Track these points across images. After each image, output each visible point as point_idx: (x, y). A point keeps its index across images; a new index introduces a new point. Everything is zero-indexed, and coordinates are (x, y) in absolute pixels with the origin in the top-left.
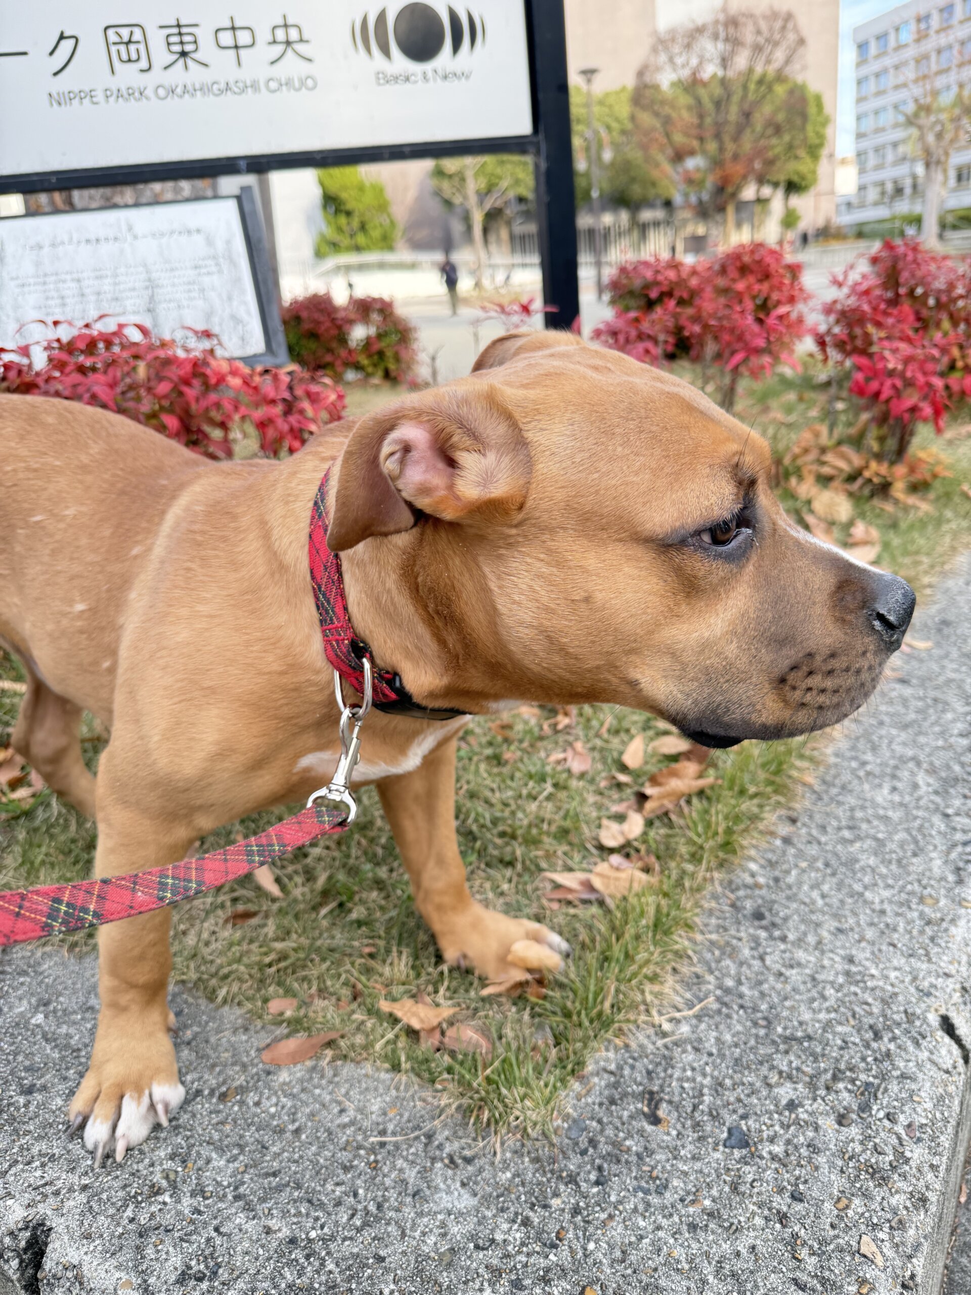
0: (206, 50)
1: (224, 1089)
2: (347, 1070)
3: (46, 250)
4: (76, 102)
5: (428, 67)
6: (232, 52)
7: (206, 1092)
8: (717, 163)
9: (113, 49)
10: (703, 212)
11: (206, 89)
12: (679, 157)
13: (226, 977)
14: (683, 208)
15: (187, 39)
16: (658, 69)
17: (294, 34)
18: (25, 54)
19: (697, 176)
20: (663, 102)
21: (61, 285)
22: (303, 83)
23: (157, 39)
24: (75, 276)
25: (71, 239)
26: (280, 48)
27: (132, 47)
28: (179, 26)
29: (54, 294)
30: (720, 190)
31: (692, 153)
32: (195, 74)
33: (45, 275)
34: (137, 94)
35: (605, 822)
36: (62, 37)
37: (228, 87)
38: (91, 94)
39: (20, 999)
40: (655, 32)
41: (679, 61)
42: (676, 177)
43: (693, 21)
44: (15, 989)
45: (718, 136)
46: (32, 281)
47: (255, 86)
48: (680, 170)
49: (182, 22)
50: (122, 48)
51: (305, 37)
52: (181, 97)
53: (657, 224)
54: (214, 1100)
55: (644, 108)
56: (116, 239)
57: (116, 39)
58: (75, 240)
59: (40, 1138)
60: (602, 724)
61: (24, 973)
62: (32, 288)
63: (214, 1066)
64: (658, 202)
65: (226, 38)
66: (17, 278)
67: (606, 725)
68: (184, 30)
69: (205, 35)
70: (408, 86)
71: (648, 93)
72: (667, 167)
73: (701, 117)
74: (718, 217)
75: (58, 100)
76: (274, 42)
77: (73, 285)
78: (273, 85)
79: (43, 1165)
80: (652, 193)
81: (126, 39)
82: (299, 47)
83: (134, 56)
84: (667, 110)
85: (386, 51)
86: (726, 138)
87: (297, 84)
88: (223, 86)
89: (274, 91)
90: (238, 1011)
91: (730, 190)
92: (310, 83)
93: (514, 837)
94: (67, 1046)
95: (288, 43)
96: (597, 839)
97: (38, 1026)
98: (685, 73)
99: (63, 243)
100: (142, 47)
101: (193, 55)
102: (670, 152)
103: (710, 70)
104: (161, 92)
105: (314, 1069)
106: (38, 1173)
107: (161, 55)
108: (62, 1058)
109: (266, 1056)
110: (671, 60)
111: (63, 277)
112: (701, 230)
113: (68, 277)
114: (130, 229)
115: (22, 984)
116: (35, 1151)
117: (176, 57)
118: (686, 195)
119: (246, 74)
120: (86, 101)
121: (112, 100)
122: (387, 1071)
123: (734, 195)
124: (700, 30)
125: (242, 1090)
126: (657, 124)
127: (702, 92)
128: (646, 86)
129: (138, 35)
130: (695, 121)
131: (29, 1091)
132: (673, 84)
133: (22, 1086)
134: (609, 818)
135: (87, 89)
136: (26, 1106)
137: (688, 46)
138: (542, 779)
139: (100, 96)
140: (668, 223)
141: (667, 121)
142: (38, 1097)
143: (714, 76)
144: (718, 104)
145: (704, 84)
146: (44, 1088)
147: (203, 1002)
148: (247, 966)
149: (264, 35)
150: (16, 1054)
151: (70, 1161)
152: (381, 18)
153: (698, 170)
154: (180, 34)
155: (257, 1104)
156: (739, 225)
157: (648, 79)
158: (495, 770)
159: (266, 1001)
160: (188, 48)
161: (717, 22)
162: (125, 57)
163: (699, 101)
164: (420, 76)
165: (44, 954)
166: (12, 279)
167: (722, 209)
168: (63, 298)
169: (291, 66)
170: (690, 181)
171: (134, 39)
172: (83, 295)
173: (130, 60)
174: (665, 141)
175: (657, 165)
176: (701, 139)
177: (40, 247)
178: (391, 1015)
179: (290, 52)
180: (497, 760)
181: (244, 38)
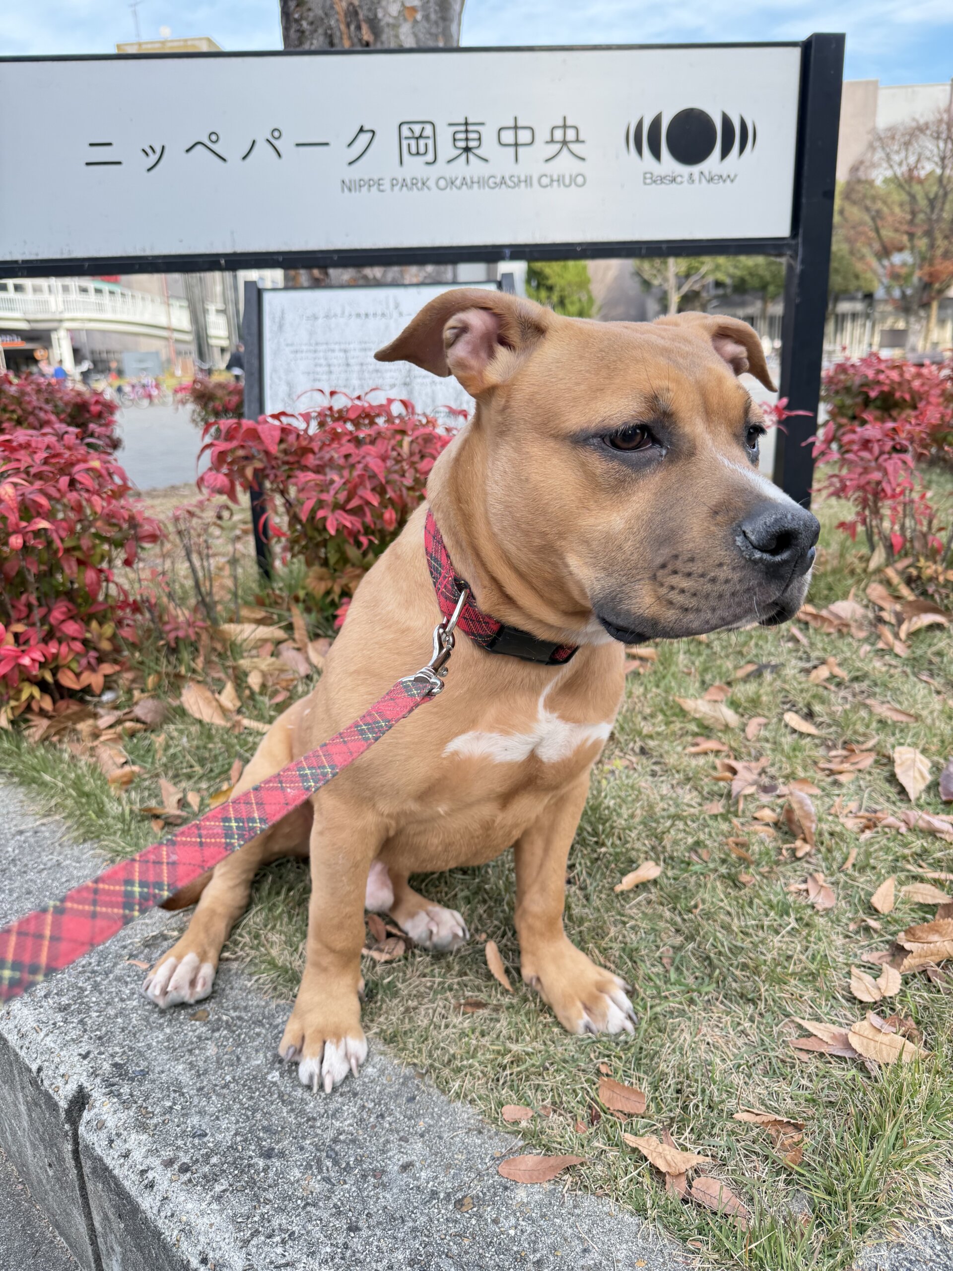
0: (489, 147)
1: (459, 1195)
2: (588, 1202)
3: (320, 321)
4: (365, 189)
5: (696, 169)
6: (512, 150)
7: (442, 1195)
8: (924, 259)
9: (405, 143)
10: (905, 307)
11: (482, 182)
12: (885, 252)
13: (459, 1070)
14: (886, 301)
15: (472, 136)
16: (873, 166)
17: (571, 135)
18: (327, 144)
19: (904, 271)
20: (874, 199)
21: (330, 354)
22: (573, 180)
23: (445, 135)
24: (343, 346)
25: (343, 313)
26: (558, 146)
27: (422, 142)
28: (466, 124)
29: (322, 361)
30: (926, 286)
31: (900, 249)
32: (476, 168)
33: (317, 344)
34: (420, 185)
35: (854, 970)
36: (361, 130)
37: (503, 181)
38: (379, 183)
39: (257, 1051)
40: (874, 130)
41: (896, 158)
42: (881, 271)
43: (914, 119)
44: (253, 1039)
45: (929, 233)
46: (304, 348)
47: (528, 181)
48: (886, 262)
49: (470, 121)
50: (413, 143)
51: (581, 138)
52: (459, 188)
53: (854, 316)
54: (451, 1207)
55: (854, 203)
56: (383, 315)
57: (409, 134)
58: (347, 313)
59: (281, 1210)
60: (846, 859)
61: (260, 1023)
62: (304, 355)
63: (449, 1166)
64: (860, 295)
65: (508, 137)
66: (292, 345)
67: (851, 860)
68: (470, 128)
69: (489, 134)
70: (674, 186)
71: (860, 188)
72: (874, 262)
73: (914, 213)
74: (922, 313)
75: (348, 186)
76: (552, 141)
77: (342, 355)
78: (545, 181)
79: (284, 1242)
80: (853, 285)
81: (417, 134)
82: (574, 147)
83: (422, 150)
84: (879, 205)
85: (656, 154)
86: (938, 235)
87: (567, 182)
88: (498, 180)
89: (546, 186)
90: (472, 1110)
91: (937, 286)
92: (580, 180)
93: (756, 971)
94: (302, 1112)
95: (565, 143)
96: (848, 989)
97: (275, 1084)
98: (902, 171)
99: (335, 316)
100: (430, 142)
101: (476, 151)
102: (877, 246)
103: (928, 168)
104: (442, 183)
105: (553, 1192)
106: (279, 1250)
107: (446, 149)
108: (299, 1125)
109: (504, 1169)
110: (888, 158)
111: (332, 346)
112: (901, 325)
113: (337, 347)
114: (397, 306)
115: (258, 1035)
116: (275, 1223)
117: (459, 152)
118: (888, 289)
119: (521, 171)
120: (374, 189)
121: (397, 188)
122: (632, 1214)
123: (941, 291)
124: (921, 129)
125: (478, 1201)
126: (867, 218)
127: (917, 189)
128: (859, 181)
129: (428, 131)
130: (908, 217)
131: (268, 1154)
132: (886, 181)
133: (261, 1148)
134: (859, 966)
135: (376, 178)
136: (266, 1170)
137: (907, 144)
138: (784, 911)
139: (386, 185)
140: (868, 316)
141: (877, 216)
142: (277, 1163)
143: (932, 173)
144: (932, 202)
145: (920, 182)
146: (282, 1155)
147: (435, 1092)
148: (481, 1063)
149: (543, 135)
150: (254, 1111)
151: (310, 1244)
152: (656, 124)
153: (904, 264)
154: (467, 131)
155: (495, 1221)
156: (942, 322)
157: (861, 174)
158: (733, 893)
159: (501, 1104)
160: (472, 144)
161: (940, 121)
162: (414, 150)
163: (913, 197)
164: (686, 177)
165: (278, 1006)
166: (287, 345)
167: (926, 306)
168: (329, 365)
169: (565, 164)
170: (895, 276)
171: (425, 134)
172: (348, 365)
173: (418, 153)
174: (872, 234)
175: (862, 258)
176: (911, 236)
177: (315, 318)
178: (635, 1150)
179: (565, 150)
180: (734, 881)
181: (524, 136)
